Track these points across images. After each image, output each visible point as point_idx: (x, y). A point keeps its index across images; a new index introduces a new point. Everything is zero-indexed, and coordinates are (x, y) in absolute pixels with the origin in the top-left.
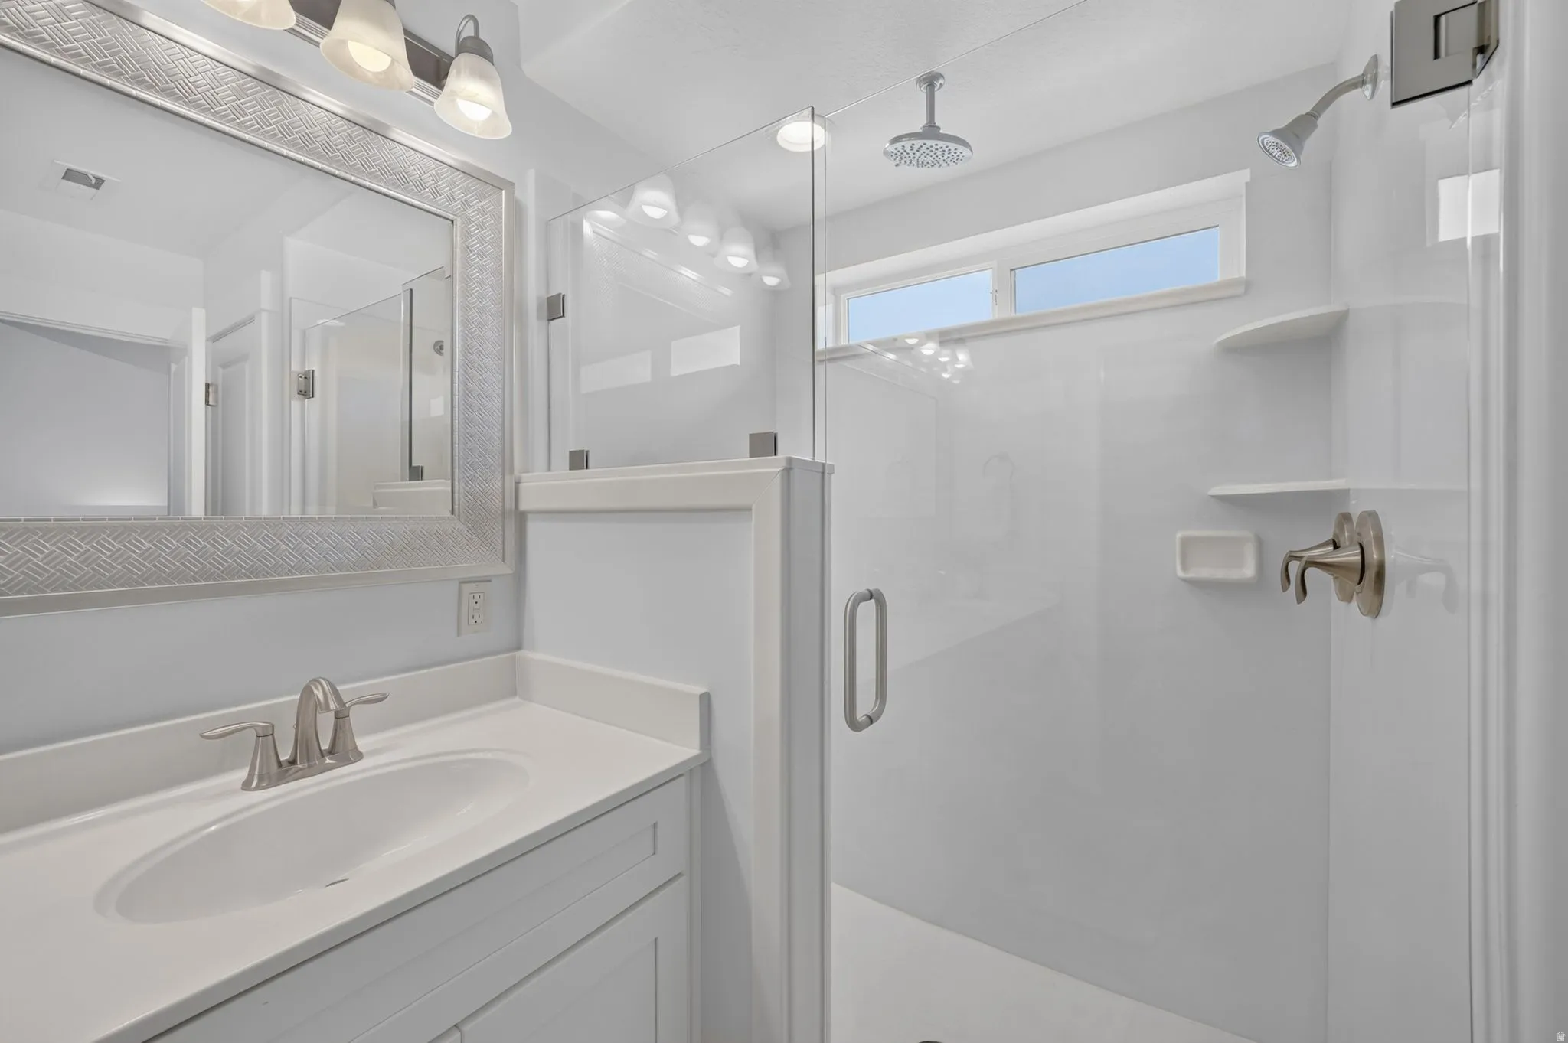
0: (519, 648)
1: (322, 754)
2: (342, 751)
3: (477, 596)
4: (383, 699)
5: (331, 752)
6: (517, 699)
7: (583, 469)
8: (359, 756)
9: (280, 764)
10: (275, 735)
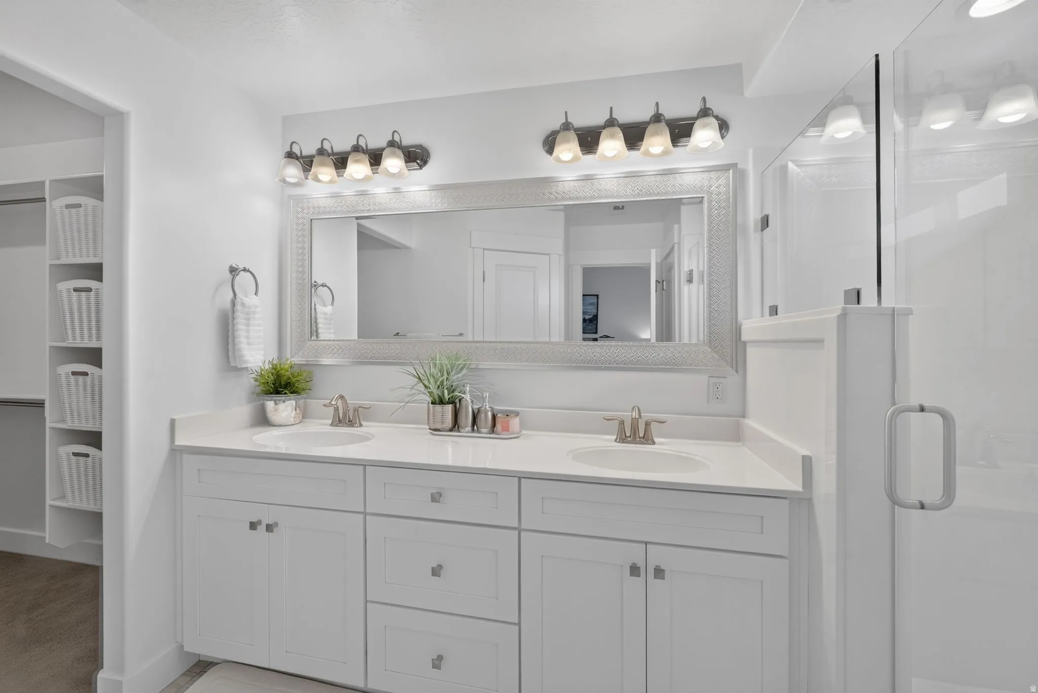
0: (744, 417)
1: (640, 438)
2: (647, 439)
3: (718, 385)
4: (665, 422)
5: (644, 437)
6: (740, 444)
7: (774, 315)
8: (654, 443)
9: (626, 436)
10: (625, 424)
